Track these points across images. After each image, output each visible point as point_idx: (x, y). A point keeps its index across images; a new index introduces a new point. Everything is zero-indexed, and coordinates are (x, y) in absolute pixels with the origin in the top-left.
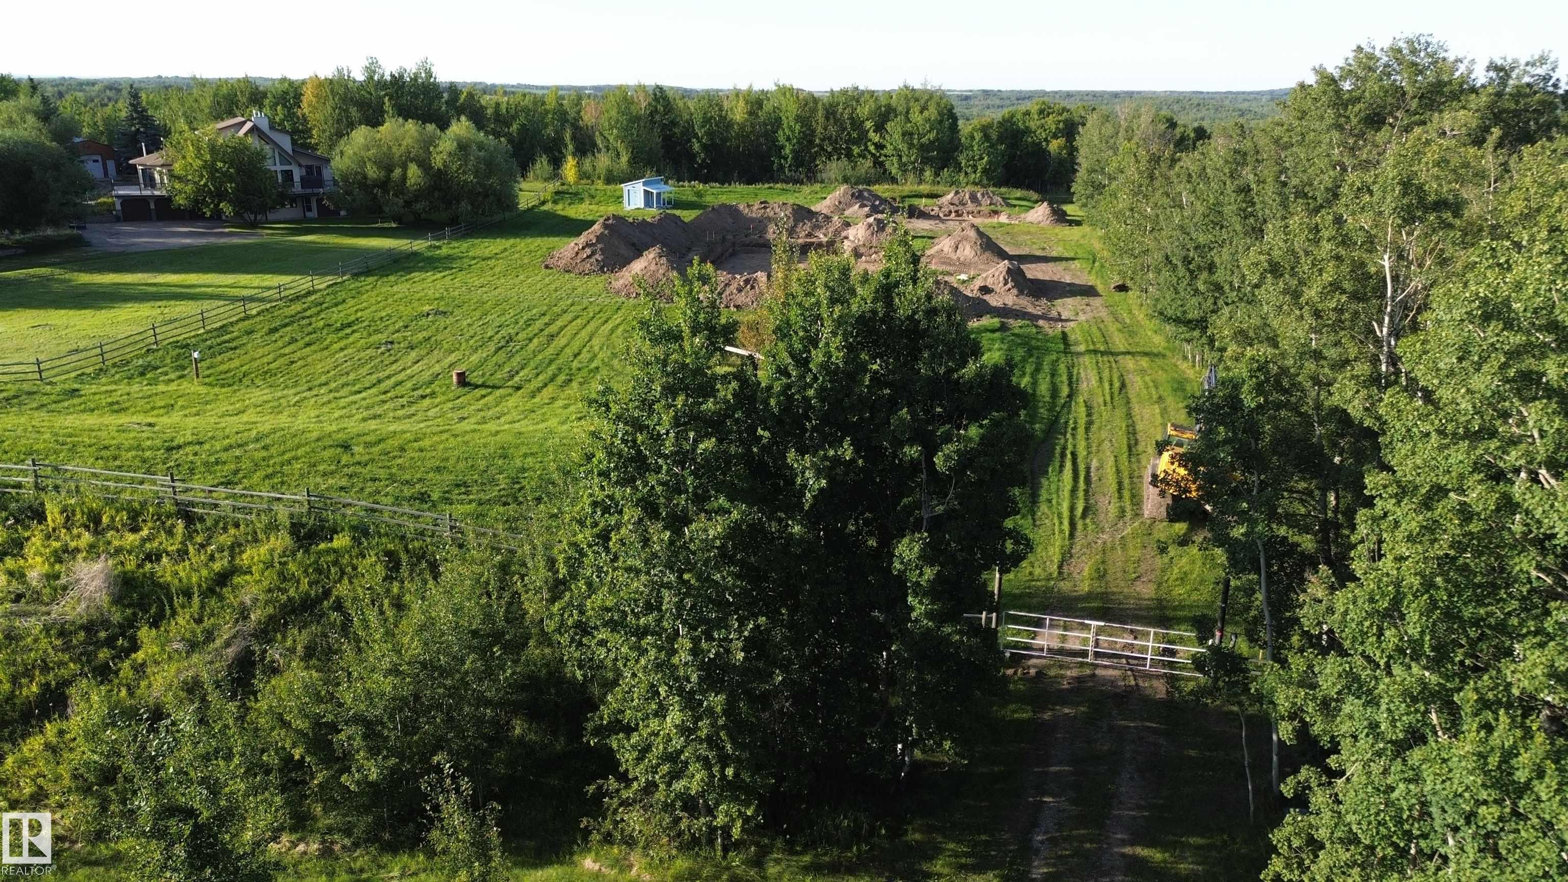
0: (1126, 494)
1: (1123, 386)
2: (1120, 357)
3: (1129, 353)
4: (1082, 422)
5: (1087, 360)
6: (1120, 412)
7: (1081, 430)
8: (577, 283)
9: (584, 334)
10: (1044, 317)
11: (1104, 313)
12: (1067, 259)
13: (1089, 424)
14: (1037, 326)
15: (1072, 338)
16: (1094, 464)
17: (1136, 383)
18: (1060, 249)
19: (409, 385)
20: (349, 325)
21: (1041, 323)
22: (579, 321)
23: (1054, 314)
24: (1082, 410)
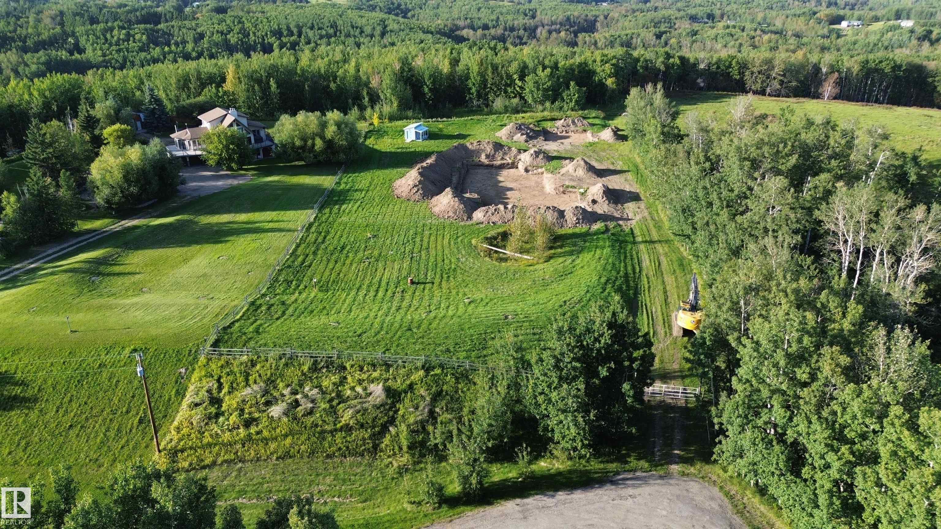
0: (666, 325)
1: (659, 264)
2: (656, 245)
3: (660, 241)
4: (646, 286)
5: (642, 247)
6: (660, 281)
7: (647, 291)
8: (417, 209)
9: (439, 247)
10: (621, 219)
11: (647, 214)
12: (625, 171)
13: (649, 287)
14: (620, 226)
15: (635, 232)
16: (654, 310)
17: (664, 261)
18: (621, 163)
19: (392, 285)
20: (343, 248)
21: (621, 222)
22: (433, 238)
23: (625, 216)
24: (646, 279)
